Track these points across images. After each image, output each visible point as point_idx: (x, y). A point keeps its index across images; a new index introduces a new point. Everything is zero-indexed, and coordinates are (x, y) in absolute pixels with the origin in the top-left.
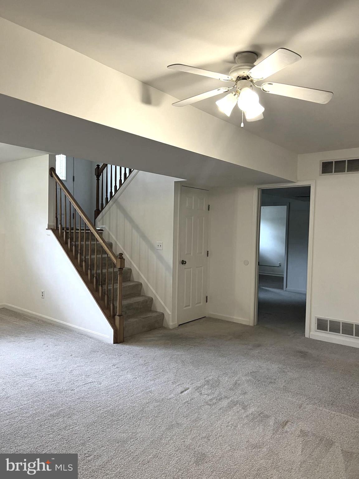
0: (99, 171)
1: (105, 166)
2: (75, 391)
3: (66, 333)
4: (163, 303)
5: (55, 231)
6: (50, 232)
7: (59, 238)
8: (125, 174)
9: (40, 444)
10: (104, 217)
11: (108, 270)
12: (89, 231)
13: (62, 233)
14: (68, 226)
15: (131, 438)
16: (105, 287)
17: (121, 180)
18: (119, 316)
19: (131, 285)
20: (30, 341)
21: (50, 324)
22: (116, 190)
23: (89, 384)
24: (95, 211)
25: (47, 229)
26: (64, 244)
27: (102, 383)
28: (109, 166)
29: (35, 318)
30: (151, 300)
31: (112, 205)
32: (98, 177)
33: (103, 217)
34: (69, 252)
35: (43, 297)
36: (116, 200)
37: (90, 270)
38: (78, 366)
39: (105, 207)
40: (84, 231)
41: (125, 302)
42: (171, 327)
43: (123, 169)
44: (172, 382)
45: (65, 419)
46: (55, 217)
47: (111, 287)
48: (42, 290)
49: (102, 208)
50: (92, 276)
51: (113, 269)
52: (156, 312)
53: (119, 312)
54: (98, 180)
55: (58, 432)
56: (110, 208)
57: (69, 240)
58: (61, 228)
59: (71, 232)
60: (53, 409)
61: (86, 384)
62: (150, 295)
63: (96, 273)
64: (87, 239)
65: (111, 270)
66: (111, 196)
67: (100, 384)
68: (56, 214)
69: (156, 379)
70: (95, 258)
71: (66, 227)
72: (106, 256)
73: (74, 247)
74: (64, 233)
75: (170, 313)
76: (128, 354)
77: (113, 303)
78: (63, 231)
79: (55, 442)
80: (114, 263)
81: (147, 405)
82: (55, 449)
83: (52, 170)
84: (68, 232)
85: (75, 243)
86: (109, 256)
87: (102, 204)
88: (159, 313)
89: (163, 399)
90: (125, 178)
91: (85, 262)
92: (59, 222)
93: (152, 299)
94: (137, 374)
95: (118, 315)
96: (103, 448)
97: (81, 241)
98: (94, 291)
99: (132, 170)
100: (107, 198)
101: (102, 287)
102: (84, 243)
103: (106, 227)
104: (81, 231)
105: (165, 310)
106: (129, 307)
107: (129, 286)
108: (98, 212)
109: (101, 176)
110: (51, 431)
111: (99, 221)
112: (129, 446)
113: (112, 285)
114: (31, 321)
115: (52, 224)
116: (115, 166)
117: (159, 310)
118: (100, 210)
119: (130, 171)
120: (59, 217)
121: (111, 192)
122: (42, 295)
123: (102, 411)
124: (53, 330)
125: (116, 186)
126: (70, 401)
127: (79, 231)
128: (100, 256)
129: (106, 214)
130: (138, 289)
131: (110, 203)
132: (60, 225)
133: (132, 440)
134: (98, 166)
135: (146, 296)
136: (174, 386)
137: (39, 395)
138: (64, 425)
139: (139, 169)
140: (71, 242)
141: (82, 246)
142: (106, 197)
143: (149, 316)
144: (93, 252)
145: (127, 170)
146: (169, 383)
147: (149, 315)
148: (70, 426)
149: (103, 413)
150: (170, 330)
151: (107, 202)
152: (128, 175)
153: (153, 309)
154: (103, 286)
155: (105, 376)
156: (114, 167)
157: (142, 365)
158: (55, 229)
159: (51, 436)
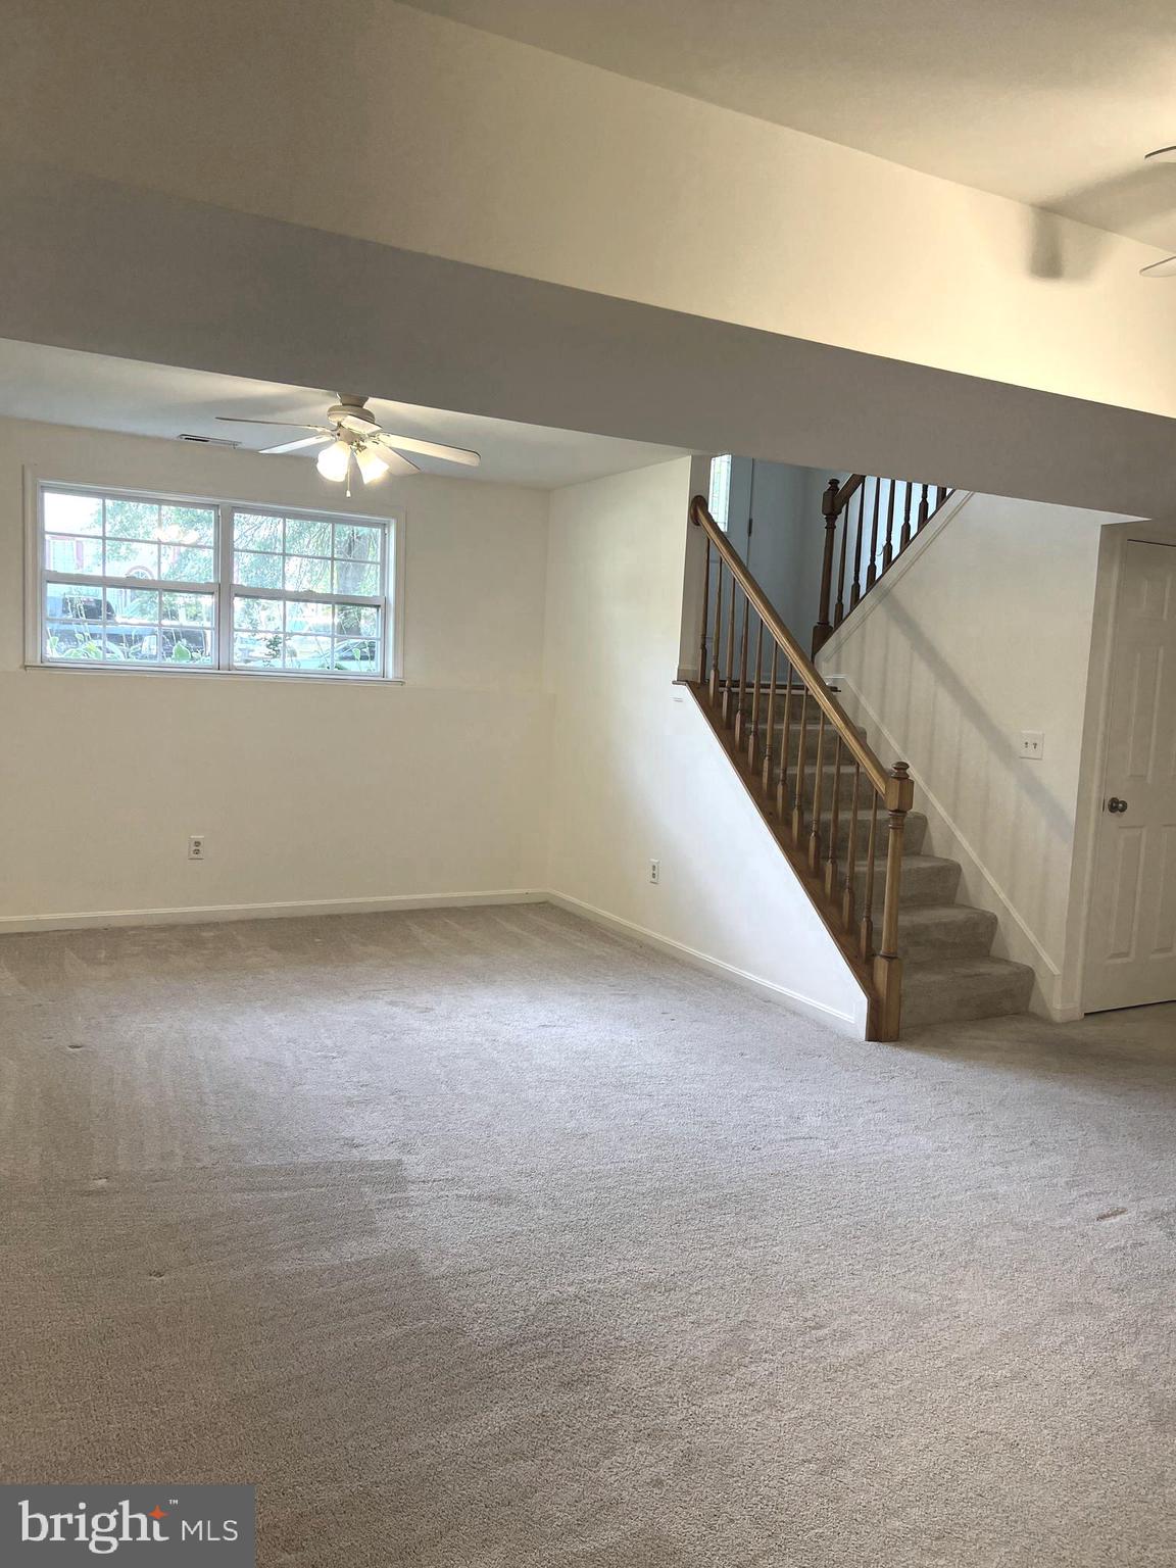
0: (836, 500)
1: (859, 480)
2: (764, 1152)
3: (720, 989)
4: (1032, 937)
5: (698, 688)
6: (684, 691)
7: (710, 709)
8: (924, 506)
9: (682, 1268)
10: (844, 647)
11: (855, 814)
12: (804, 692)
13: (718, 695)
14: (737, 675)
15: (938, 1311)
16: (845, 868)
17: (906, 528)
18: (889, 958)
19: (923, 869)
20: (624, 999)
21: (674, 959)
22: (888, 562)
23: (801, 1141)
24: (816, 627)
25: (674, 683)
26: (722, 728)
27: (840, 1145)
28: (871, 482)
29: (631, 939)
30: (992, 922)
31: (873, 608)
32: (832, 514)
33: (839, 647)
34: (736, 752)
35: (653, 880)
36: (887, 593)
37: (800, 808)
38: (763, 1088)
39: (847, 616)
40: (786, 692)
41: (905, 920)
42: (1057, 1017)
43: (917, 489)
44: (1067, 1183)
45: (743, 1220)
46: (699, 646)
47: (862, 867)
48: (653, 860)
49: (840, 620)
50: (804, 828)
51: (872, 812)
52: (1007, 962)
53: (889, 947)
54: (831, 528)
55: (726, 1247)
56: (864, 619)
57: (738, 715)
58: (717, 681)
59: (745, 694)
60: (706, 1188)
61: (792, 1139)
62: (988, 906)
63: (818, 821)
64: (794, 717)
65: (866, 815)
66: (872, 581)
67: (835, 1147)
68: (704, 637)
69: (1009, 1162)
70: (814, 774)
71: (730, 678)
72: (852, 769)
73: (751, 737)
74: (725, 695)
75: (1056, 970)
76: (916, 1078)
77: (868, 918)
78: (721, 689)
79: (722, 1272)
80: (877, 793)
81: (986, 1230)
82: (722, 1288)
83: (699, 504)
84: (737, 693)
85: (756, 728)
86: (861, 770)
87: (840, 605)
88: (1018, 968)
89: (1036, 1224)
90: (924, 518)
91: (784, 784)
92: (710, 662)
93: (995, 918)
94: (947, 1138)
95: (882, 956)
96: (856, 1316)
97: (773, 722)
98: (810, 875)
99: (949, 491)
100: (856, 586)
101: (833, 863)
102: (784, 727)
103: (847, 680)
104: (778, 691)
105: (1038, 958)
106: (914, 935)
107: (918, 871)
108: (823, 632)
109: (841, 517)
110: (706, 1241)
111: (827, 660)
112: (935, 1329)
113: (867, 863)
114: (619, 946)
115: (690, 667)
116: (889, 481)
117: (1018, 955)
118: (832, 624)
119: (942, 497)
120: (710, 646)
121: (872, 568)
122: (654, 874)
123: (844, 1222)
124: (684, 977)
125: (888, 548)
126: (751, 1177)
127: (770, 691)
128: (833, 769)
129: (850, 634)
130: (946, 880)
131: (868, 602)
132: (712, 672)
133: (942, 1316)
134: (834, 483)
135: (971, 908)
136: (1075, 1194)
137: (664, 1145)
138: (741, 1235)
139: (975, 488)
140: (743, 723)
141: (776, 736)
142: (853, 582)
143: (982, 970)
144: (810, 756)
145: (933, 492)
146: (1055, 1181)
147: (984, 968)
148: (757, 1239)
149: (847, 1225)
150: (1057, 1025)
151: (856, 599)
152: (932, 509)
153: (995, 950)
154: (837, 861)
155: (847, 1129)
156: (886, 484)
157: (962, 1115)
158: (699, 681)
159: (709, 1254)
